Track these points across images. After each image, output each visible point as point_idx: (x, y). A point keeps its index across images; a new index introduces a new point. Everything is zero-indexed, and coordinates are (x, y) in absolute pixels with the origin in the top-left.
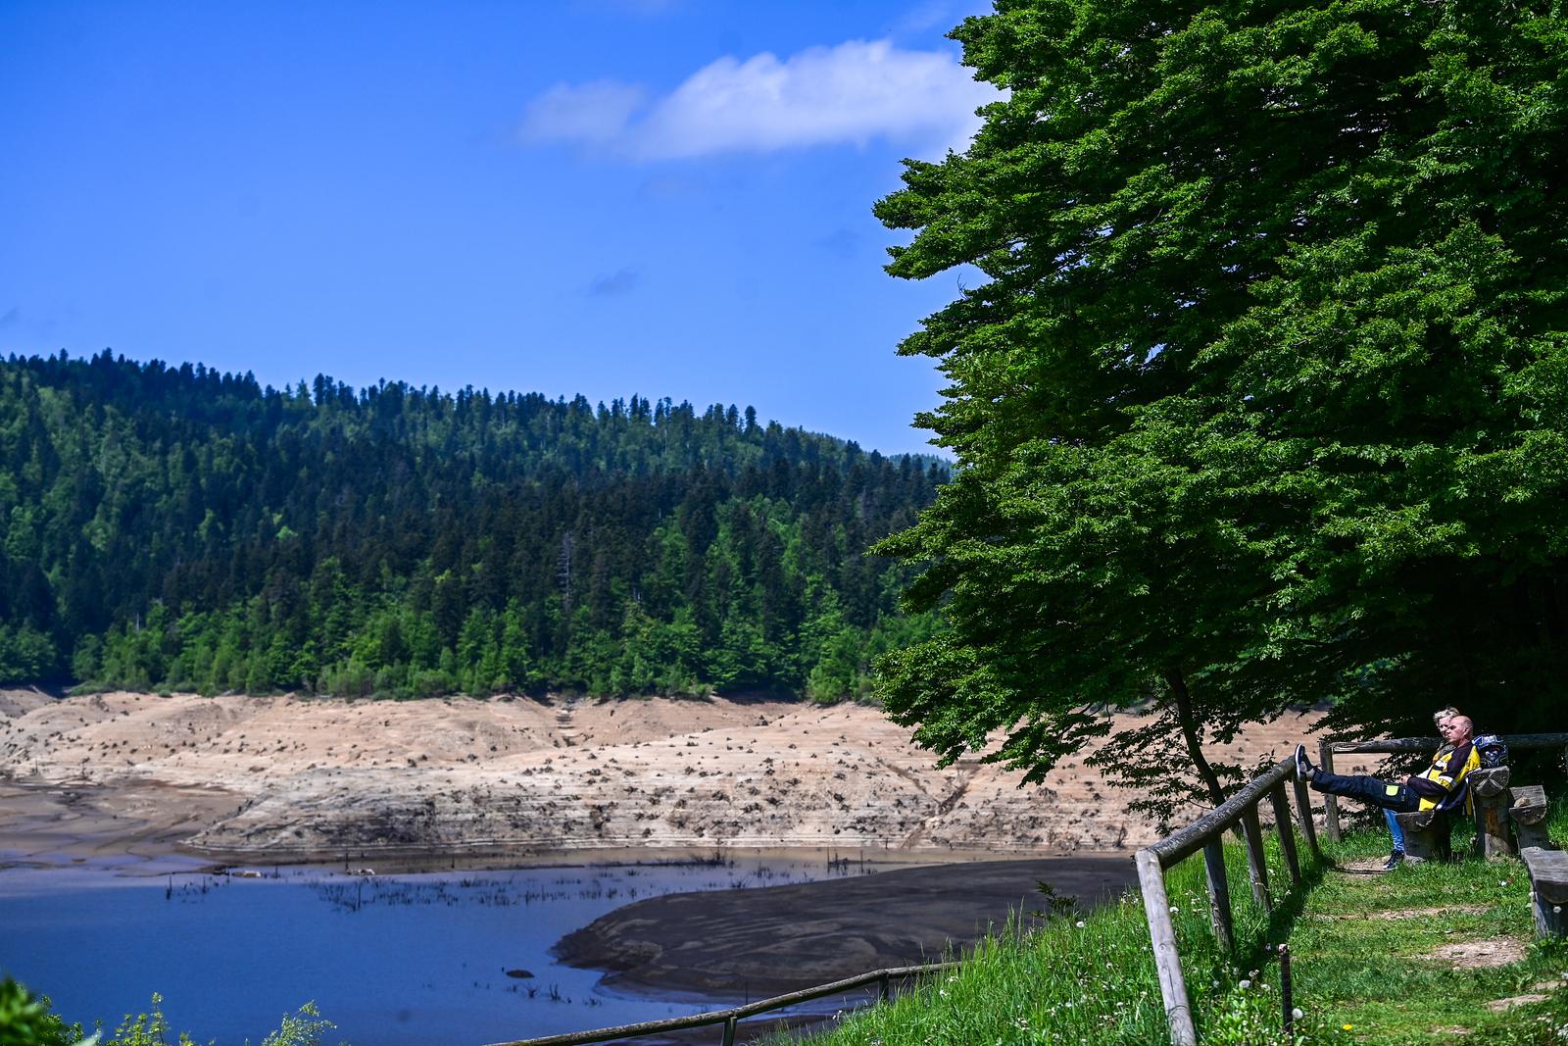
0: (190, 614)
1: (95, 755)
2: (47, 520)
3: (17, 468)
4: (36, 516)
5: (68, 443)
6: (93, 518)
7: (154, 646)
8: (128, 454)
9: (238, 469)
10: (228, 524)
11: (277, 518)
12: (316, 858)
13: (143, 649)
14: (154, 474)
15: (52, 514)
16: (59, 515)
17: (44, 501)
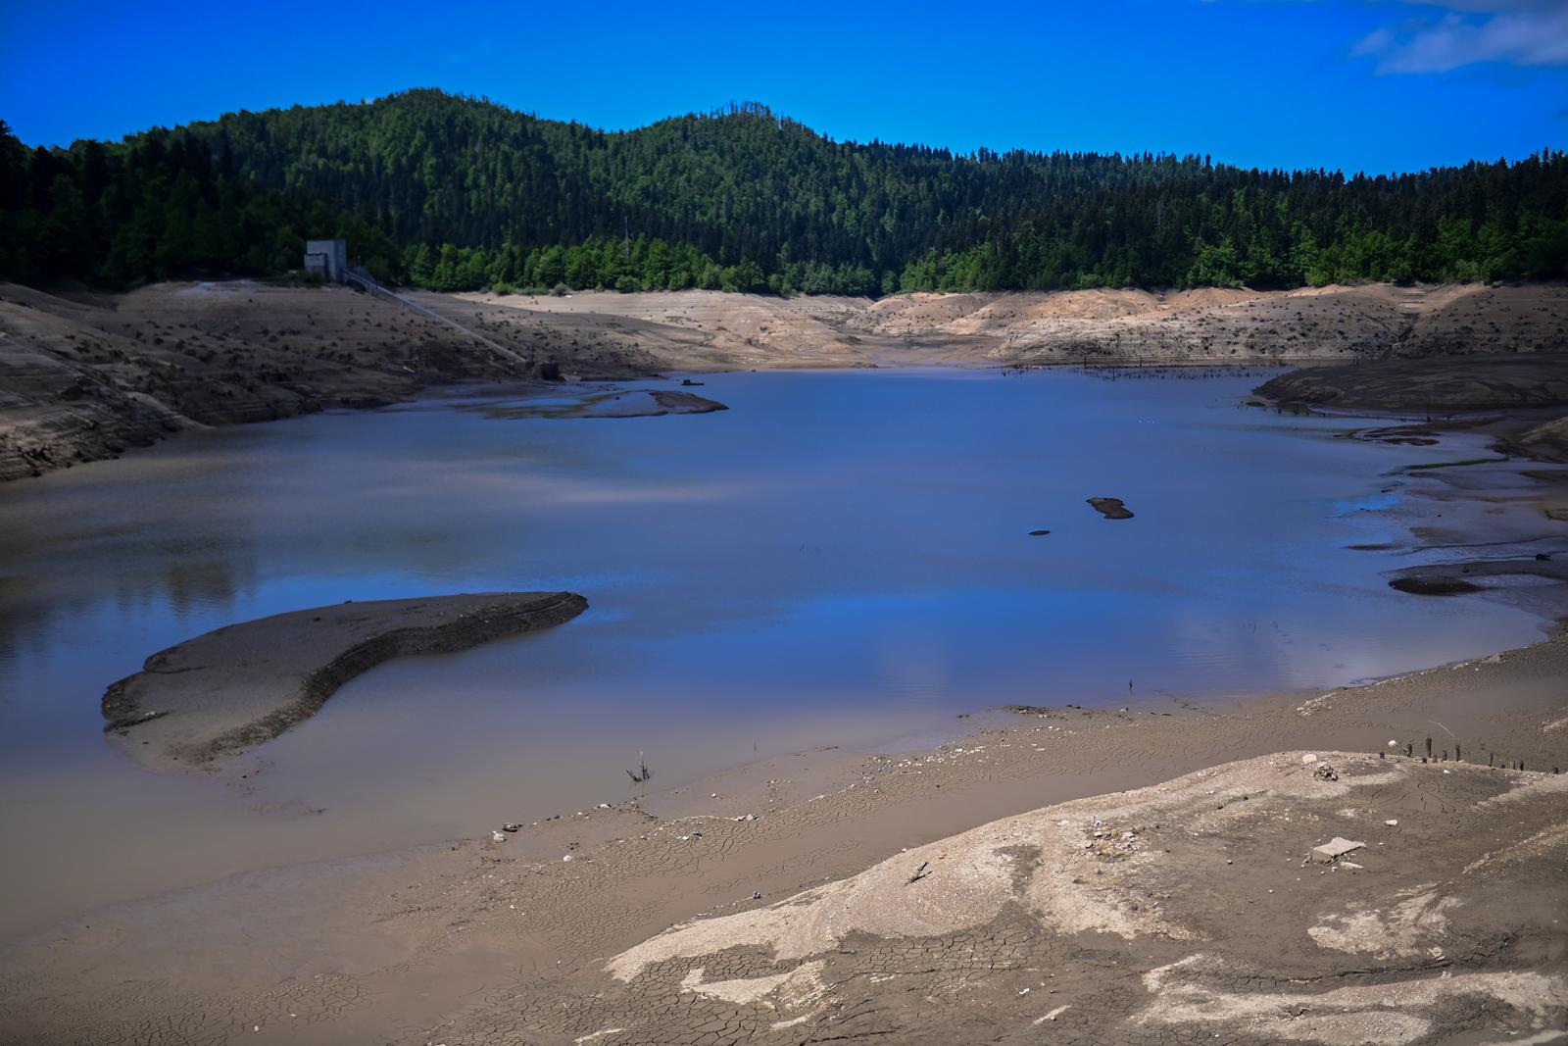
0: (949, 254)
1: (913, 322)
2: (862, 217)
3: (847, 192)
4: (857, 215)
5: (869, 178)
6: (884, 215)
7: (932, 271)
8: (900, 183)
9: (955, 189)
10: (952, 217)
11: (978, 212)
12: (1062, 362)
13: (926, 273)
14: (913, 193)
15: (865, 213)
16: (868, 214)
17: (860, 207)
